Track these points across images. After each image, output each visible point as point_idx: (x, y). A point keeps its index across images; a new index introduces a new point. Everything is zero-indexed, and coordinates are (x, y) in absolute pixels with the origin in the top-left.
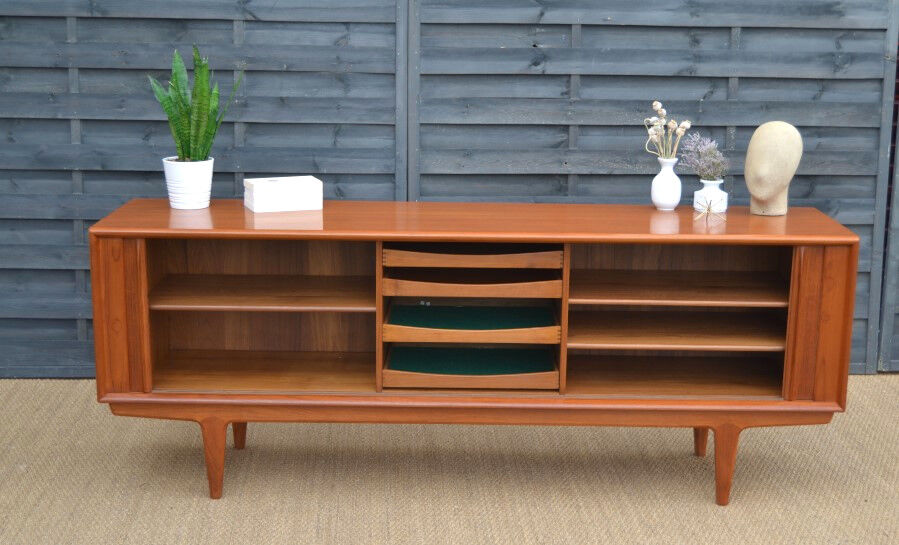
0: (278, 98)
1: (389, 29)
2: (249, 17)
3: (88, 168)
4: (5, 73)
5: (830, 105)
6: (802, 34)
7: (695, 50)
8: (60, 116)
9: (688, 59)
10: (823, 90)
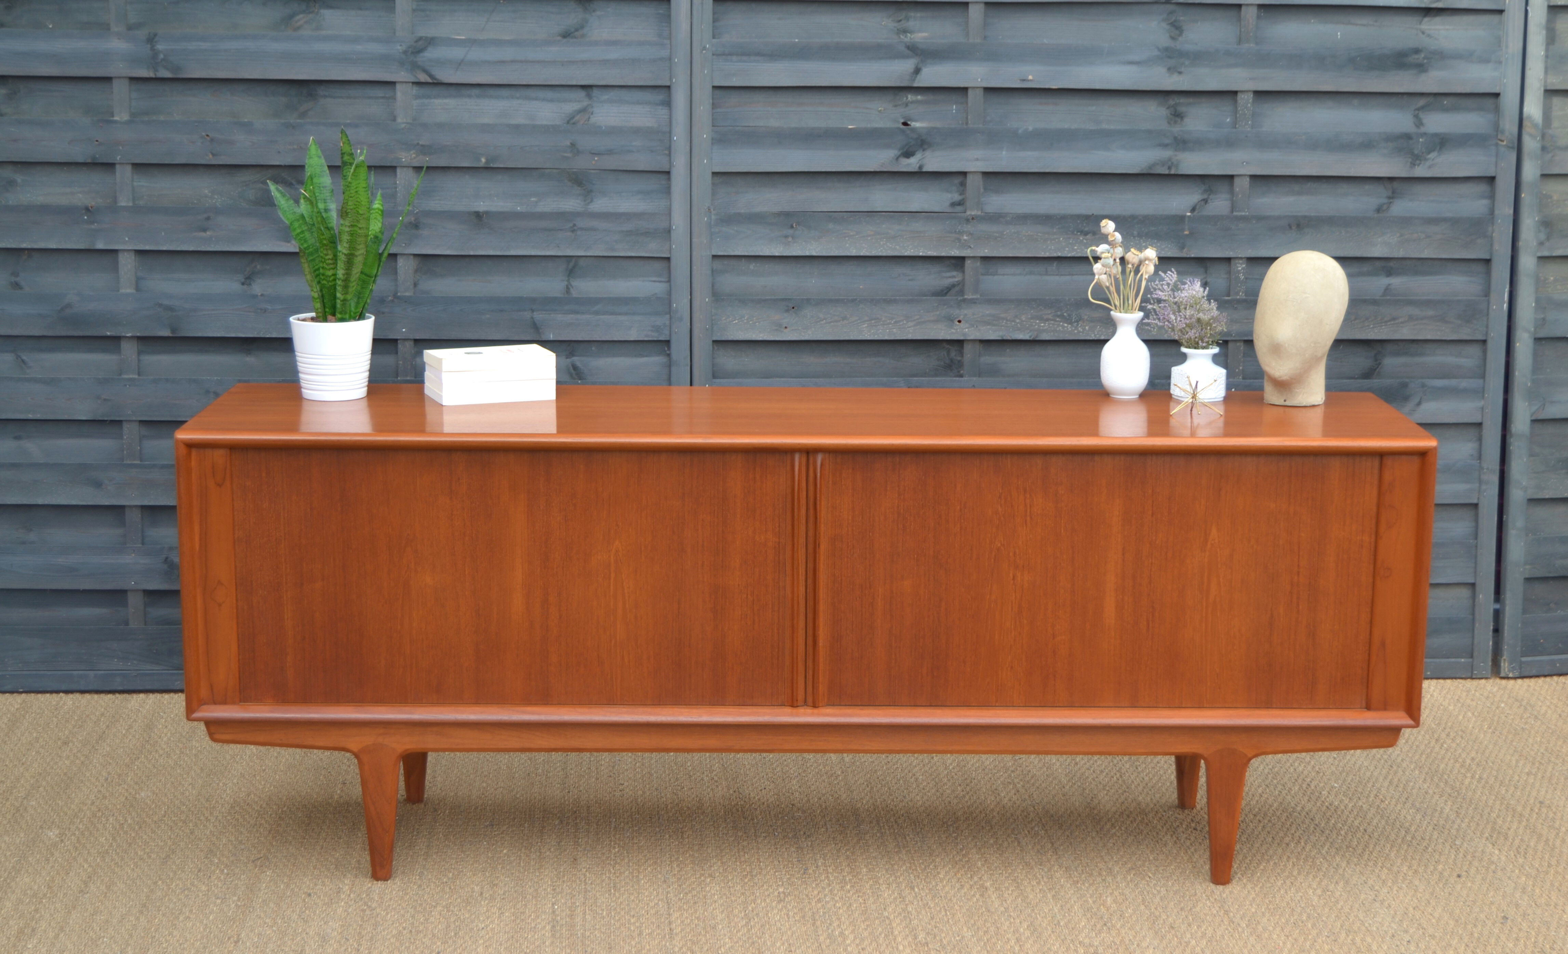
0: (470, 213)
1: (660, 96)
2: (423, 78)
3: (146, 334)
4: (7, 173)
5: (1406, 221)
6: (1356, 102)
7: (1176, 129)
8: (100, 246)
9: (1165, 146)
10: (1393, 196)
